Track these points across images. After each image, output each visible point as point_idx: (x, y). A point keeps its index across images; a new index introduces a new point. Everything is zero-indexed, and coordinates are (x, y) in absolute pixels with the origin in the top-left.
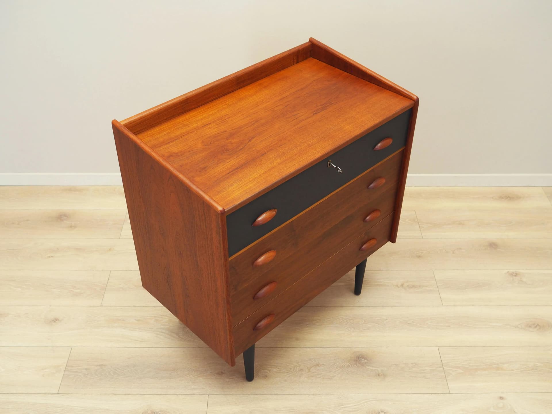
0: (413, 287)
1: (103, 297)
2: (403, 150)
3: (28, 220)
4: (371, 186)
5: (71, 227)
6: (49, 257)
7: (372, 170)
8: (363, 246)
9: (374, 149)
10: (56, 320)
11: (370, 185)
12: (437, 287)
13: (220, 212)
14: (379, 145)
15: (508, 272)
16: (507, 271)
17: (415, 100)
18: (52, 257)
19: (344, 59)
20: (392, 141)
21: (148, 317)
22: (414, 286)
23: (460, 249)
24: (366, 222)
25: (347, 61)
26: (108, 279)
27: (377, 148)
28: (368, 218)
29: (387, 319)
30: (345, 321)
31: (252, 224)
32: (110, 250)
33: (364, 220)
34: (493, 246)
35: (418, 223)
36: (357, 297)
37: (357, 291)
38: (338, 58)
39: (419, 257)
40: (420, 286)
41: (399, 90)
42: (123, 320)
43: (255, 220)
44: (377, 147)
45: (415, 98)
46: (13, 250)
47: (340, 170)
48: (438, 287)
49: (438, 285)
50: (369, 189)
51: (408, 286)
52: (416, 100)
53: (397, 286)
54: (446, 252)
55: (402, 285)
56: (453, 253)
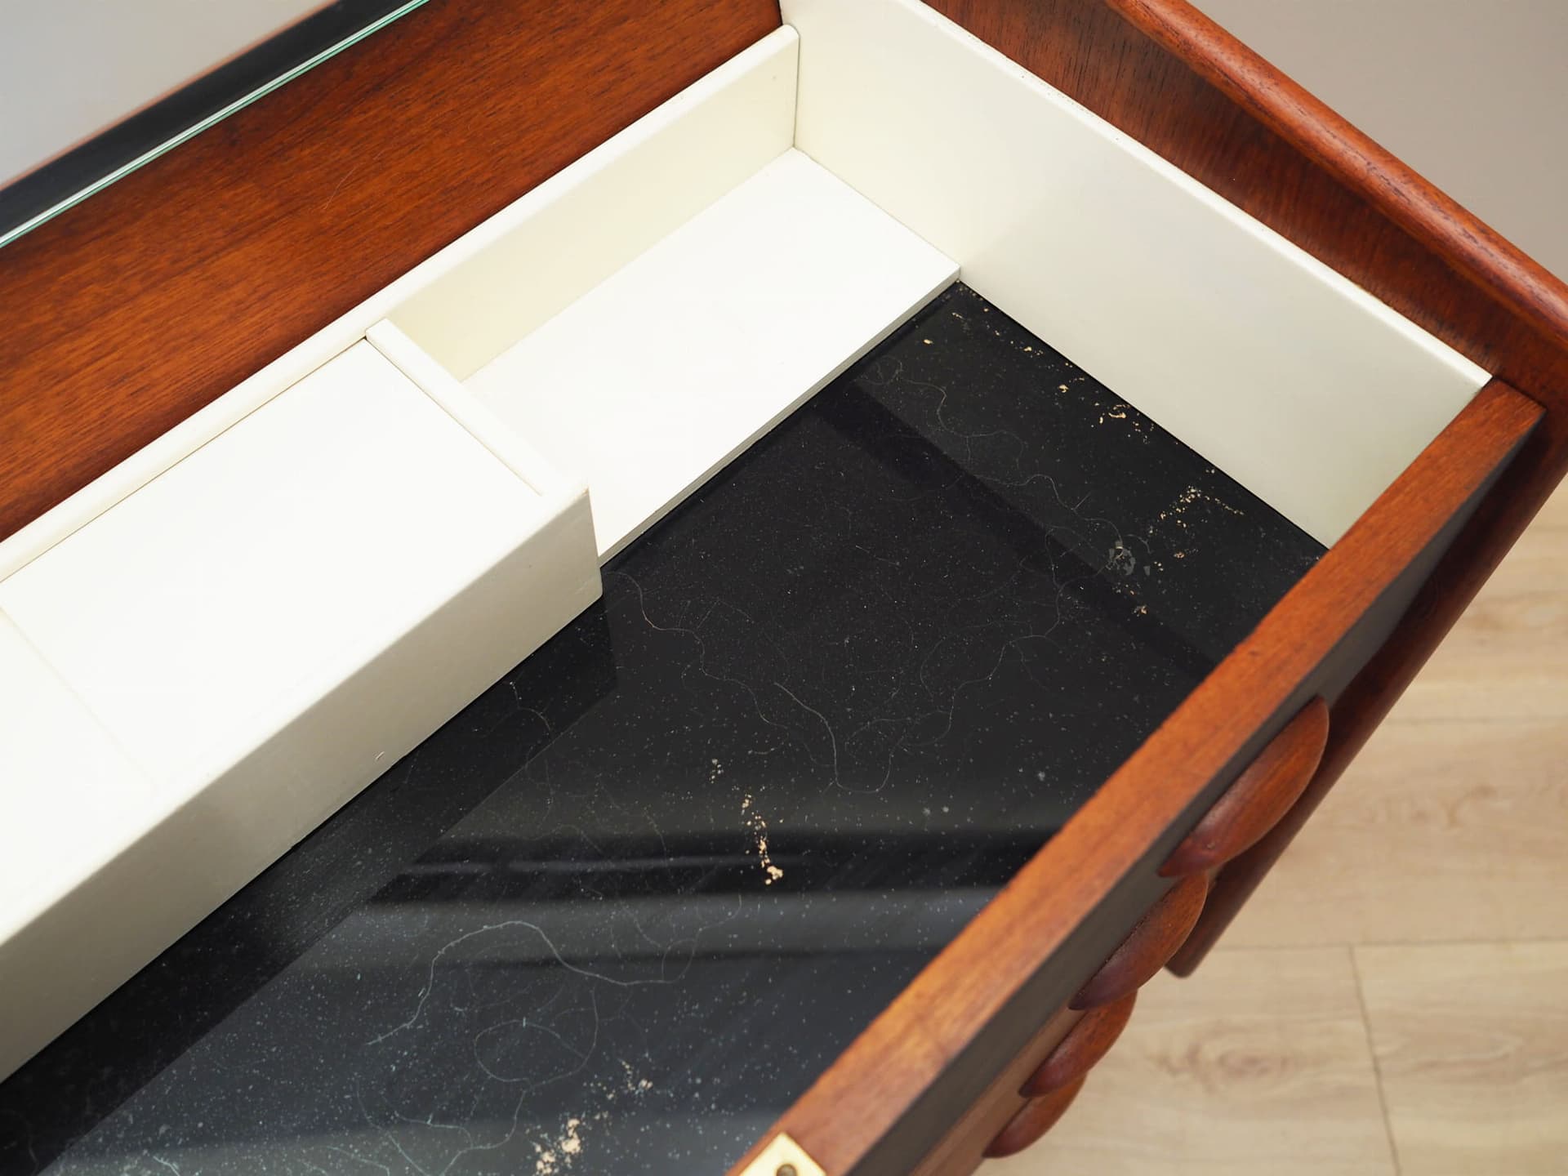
0: (1249, 1066)
12: (1371, 1064)
40: (1284, 1062)
48: (1382, 1065)
51: (1222, 1061)
53: (1164, 1061)
54: (1421, 817)
55: (1193, 1057)
56: (1453, 821)
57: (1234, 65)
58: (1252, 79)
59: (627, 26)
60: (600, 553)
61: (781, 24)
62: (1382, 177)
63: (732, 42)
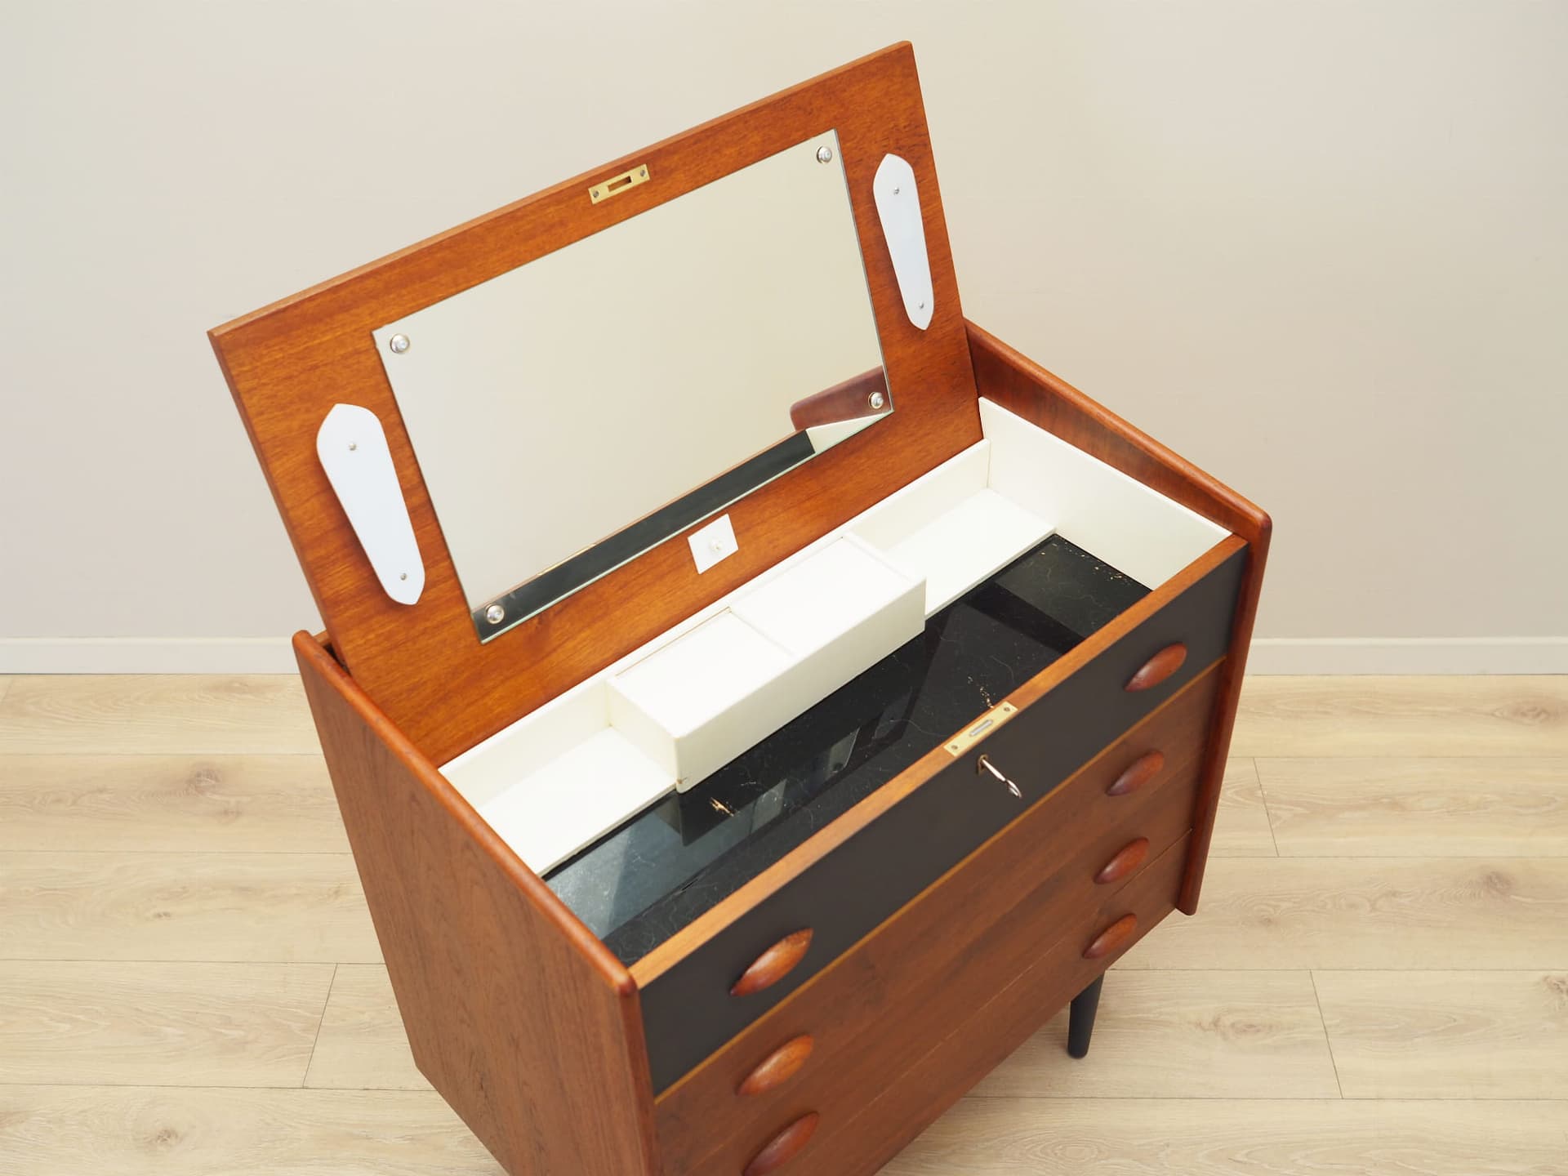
0: (1250, 1028)
1: (310, 1054)
2: (1221, 664)
3: (101, 791)
4: (1120, 783)
5: (226, 812)
6: (159, 916)
7: (1124, 742)
8: (1093, 942)
9: (1128, 688)
10: (167, 1135)
11: (1114, 783)
12: (1323, 1029)
13: (617, 989)
14: (1144, 672)
15: (1546, 978)
16: (1542, 974)
17: (1259, 524)
18: (166, 914)
19: (1033, 376)
20: (1185, 653)
21: (441, 1127)
22: (1251, 1026)
23: (1394, 894)
24: (1104, 882)
25: (1042, 382)
26: (329, 994)
27: (1138, 684)
28: (1109, 869)
29: (1168, 1145)
30: (1039, 1148)
31: (730, 989)
32: (337, 892)
33: (1098, 877)
34: (1496, 883)
35: (1264, 802)
36: (1075, 1062)
37: (1077, 1045)
38: (1014, 370)
39: (1268, 922)
40: (1271, 1027)
41: (1209, 488)
42: (368, 1138)
43: (740, 976)
44: (1135, 680)
45: (1259, 516)
46: (56, 890)
47: (1014, 789)
48: (1328, 1030)
49: (1327, 1023)
50: (1111, 795)
51: (1233, 1025)
52: (1262, 525)
53: (1199, 1025)
54: (1352, 906)
55: (1216, 1023)
56: (1374, 909)
57: (1140, 439)
58: (1146, 442)
59: (930, 437)
60: (927, 613)
61: (983, 438)
62: (1188, 471)
63: (966, 444)
